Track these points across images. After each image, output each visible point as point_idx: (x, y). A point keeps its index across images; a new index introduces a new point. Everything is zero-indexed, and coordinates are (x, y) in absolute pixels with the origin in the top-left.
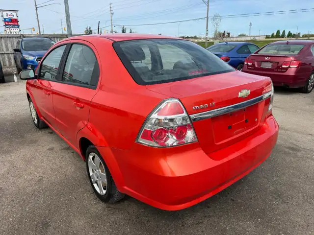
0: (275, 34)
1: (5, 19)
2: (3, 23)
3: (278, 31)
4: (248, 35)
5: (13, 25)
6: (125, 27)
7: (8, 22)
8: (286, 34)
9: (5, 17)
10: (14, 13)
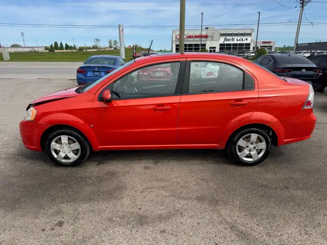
0: (53, 46)
3: (56, 43)
4: (23, 46)
8: (64, 46)
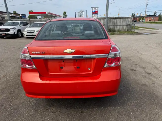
1: (93, 11)
2: (92, 13)
5: (95, 14)
6: (156, 12)
7: (94, 12)
9: (93, 10)
10: (97, 8)
